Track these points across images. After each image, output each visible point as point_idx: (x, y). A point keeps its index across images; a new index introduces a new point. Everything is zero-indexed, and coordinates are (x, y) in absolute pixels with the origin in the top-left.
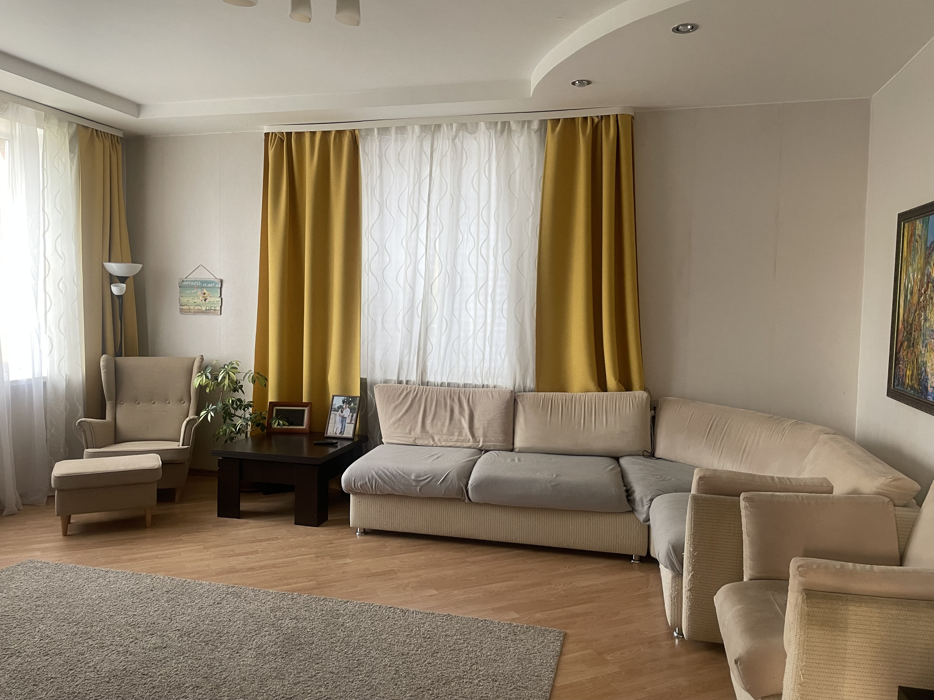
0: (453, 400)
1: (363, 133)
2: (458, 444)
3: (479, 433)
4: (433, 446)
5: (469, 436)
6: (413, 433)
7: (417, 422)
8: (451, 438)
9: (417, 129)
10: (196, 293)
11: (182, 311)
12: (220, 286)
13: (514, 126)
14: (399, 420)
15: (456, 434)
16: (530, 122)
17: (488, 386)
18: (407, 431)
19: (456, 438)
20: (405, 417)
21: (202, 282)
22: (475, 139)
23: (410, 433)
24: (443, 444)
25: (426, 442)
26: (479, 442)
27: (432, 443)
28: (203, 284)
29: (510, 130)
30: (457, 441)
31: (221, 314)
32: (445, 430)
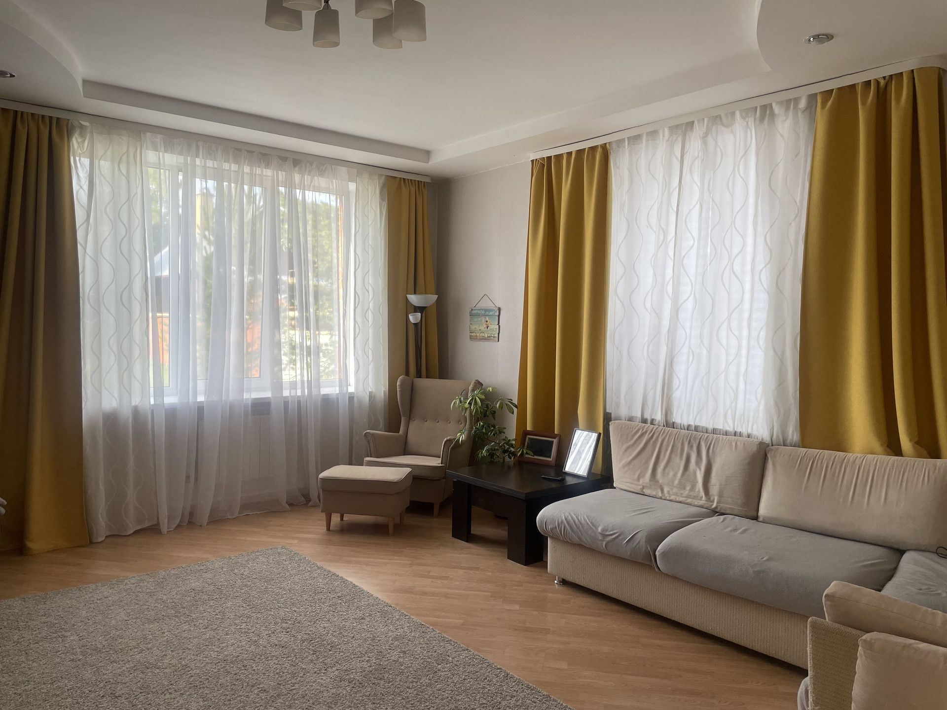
0: (691, 447)
1: (614, 146)
2: (689, 500)
3: (714, 490)
4: (661, 498)
5: (702, 493)
6: (641, 480)
7: (647, 468)
8: (682, 492)
9: (667, 131)
10: (481, 321)
11: (471, 338)
12: (498, 314)
13: (777, 109)
14: (630, 463)
15: (688, 488)
16: (797, 100)
17: (741, 435)
18: (636, 476)
19: (686, 492)
20: (636, 462)
21: (486, 310)
22: (732, 132)
23: (638, 479)
24: (672, 497)
25: (654, 493)
26: (713, 501)
27: (660, 494)
28: (486, 312)
29: (772, 115)
30: (688, 497)
31: (498, 341)
32: (676, 482)
